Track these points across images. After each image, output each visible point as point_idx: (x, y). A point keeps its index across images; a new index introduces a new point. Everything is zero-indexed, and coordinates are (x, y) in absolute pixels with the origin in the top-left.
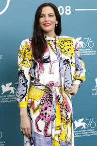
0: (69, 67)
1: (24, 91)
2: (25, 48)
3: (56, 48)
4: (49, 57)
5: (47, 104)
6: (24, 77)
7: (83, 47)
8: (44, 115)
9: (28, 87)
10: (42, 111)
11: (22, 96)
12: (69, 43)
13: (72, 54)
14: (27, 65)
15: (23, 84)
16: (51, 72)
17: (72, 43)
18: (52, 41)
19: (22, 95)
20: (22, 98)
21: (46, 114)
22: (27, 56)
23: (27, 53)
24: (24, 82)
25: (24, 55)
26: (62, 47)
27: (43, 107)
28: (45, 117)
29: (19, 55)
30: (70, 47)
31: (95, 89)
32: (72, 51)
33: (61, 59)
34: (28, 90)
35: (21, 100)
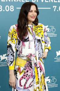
0: (40, 44)
1: (12, 59)
2: (13, 31)
3: (32, 32)
4: (28, 38)
5: (28, 68)
6: (12, 50)
7: (49, 32)
8: (26, 76)
9: (15, 57)
10: (25, 73)
11: (11, 63)
12: (40, 28)
13: (42, 35)
14: (14, 42)
15: (12, 55)
16: (29, 47)
17: (42, 28)
18: (30, 27)
19: (11, 61)
20: (11, 64)
21: (27, 75)
22: (14, 37)
23: (14, 34)
24: (12, 53)
25: (12, 35)
26: (36, 31)
27: (26, 71)
28: (27, 76)
29: (9, 35)
30: (41, 31)
31: (56, 58)
32: (42, 33)
33: (35, 39)
34: (14, 58)
35: (10, 65)
